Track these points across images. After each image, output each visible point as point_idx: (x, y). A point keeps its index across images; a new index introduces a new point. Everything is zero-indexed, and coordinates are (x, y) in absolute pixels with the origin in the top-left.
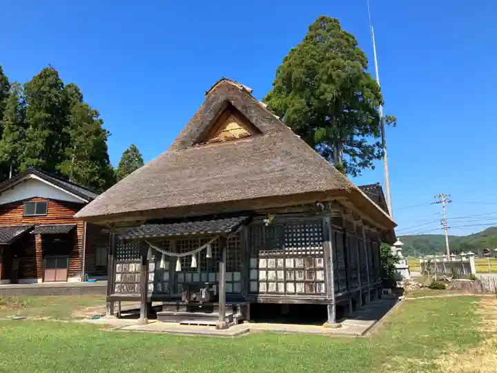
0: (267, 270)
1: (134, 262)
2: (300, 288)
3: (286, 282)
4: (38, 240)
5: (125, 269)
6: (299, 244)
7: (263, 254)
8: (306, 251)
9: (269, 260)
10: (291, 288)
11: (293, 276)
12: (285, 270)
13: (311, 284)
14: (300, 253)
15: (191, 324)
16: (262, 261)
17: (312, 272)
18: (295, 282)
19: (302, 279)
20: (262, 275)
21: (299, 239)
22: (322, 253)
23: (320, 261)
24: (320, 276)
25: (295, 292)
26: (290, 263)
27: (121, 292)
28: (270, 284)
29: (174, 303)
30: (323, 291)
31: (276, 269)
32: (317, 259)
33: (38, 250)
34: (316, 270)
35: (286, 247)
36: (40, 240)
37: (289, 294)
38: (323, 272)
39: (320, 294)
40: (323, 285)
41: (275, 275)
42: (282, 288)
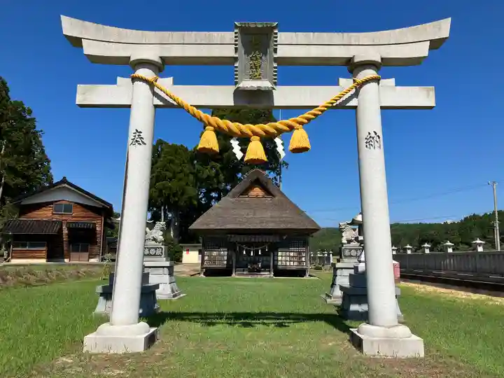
0: (282, 256)
1: (216, 251)
2: (296, 263)
3: (290, 261)
4: (65, 231)
5: (210, 254)
6: (296, 247)
7: (280, 250)
8: (298, 250)
9: (283, 252)
10: (292, 263)
11: (293, 259)
12: (290, 256)
13: (300, 262)
14: (296, 250)
16: (279, 253)
17: (301, 258)
18: (294, 261)
19: (297, 260)
20: (280, 258)
21: (296, 245)
22: (304, 250)
24: (303, 259)
25: (293, 265)
26: (292, 254)
27: (208, 265)
28: (283, 262)
29: (242, 269)
30: (305, 265)
31: (286, 256)
32: (303, 253)
33: (65, 238)
35: (291, 248)
36: (67, 232)
37: (291, 266)
38: (305, 258)
39: (303, 266)
40: (305, 263)
41: (285, 258)
42: (288, 264)
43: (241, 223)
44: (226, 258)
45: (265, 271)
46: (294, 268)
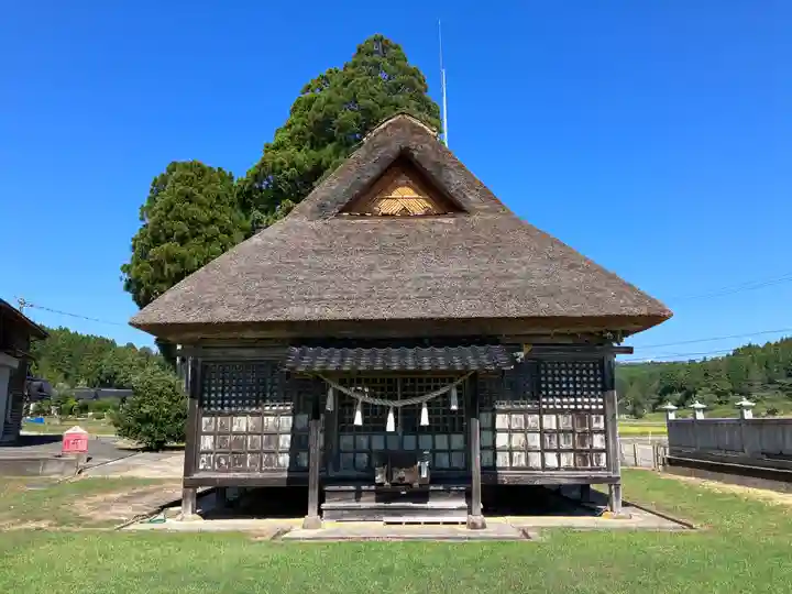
0: (510, 431)
1: (245, 414)
2: (566, 460)
3: (543, 451)
5: (222, 427)
6: (565, 393)
7: (502, 407)
8: (576, 403)
9: (514, 416)
10: (551, 460)
11: (554, 442)
12: (543, 432)
13: (584, 454)
14: (565, 407)
15: (407, 523)
16: (499, 418)
17: (586, 436)
18: (559, 452)
19: (570, 446)
20: (502, 440)
21: (564, 386)
22: (601, 407)
23: (598, 420)
24: (598, 442)
25: (557, 467)
26: (550, 422)
27: (213, 470)
28: (515, 454)
29: (352, 488)
30: (603, 464)
31: (525, 431)
32: (594, 416)
34: (593, 432)
35: (544, 396)
37: (549, 469)
38: (603, 436)
39: (600, 469)
40: (604, 455)
41: (523, 439)
42: (536, 460)
43: (343, 299)
44: (285, 441)
45: (446, 494)
46: (563, 479)
